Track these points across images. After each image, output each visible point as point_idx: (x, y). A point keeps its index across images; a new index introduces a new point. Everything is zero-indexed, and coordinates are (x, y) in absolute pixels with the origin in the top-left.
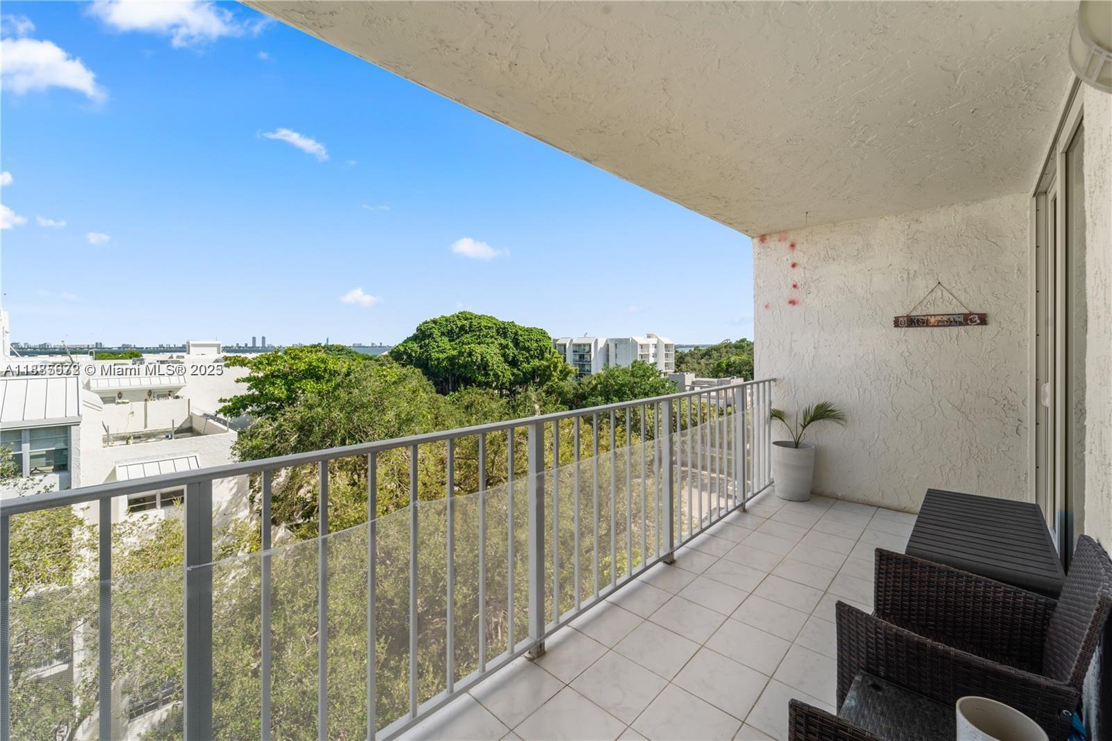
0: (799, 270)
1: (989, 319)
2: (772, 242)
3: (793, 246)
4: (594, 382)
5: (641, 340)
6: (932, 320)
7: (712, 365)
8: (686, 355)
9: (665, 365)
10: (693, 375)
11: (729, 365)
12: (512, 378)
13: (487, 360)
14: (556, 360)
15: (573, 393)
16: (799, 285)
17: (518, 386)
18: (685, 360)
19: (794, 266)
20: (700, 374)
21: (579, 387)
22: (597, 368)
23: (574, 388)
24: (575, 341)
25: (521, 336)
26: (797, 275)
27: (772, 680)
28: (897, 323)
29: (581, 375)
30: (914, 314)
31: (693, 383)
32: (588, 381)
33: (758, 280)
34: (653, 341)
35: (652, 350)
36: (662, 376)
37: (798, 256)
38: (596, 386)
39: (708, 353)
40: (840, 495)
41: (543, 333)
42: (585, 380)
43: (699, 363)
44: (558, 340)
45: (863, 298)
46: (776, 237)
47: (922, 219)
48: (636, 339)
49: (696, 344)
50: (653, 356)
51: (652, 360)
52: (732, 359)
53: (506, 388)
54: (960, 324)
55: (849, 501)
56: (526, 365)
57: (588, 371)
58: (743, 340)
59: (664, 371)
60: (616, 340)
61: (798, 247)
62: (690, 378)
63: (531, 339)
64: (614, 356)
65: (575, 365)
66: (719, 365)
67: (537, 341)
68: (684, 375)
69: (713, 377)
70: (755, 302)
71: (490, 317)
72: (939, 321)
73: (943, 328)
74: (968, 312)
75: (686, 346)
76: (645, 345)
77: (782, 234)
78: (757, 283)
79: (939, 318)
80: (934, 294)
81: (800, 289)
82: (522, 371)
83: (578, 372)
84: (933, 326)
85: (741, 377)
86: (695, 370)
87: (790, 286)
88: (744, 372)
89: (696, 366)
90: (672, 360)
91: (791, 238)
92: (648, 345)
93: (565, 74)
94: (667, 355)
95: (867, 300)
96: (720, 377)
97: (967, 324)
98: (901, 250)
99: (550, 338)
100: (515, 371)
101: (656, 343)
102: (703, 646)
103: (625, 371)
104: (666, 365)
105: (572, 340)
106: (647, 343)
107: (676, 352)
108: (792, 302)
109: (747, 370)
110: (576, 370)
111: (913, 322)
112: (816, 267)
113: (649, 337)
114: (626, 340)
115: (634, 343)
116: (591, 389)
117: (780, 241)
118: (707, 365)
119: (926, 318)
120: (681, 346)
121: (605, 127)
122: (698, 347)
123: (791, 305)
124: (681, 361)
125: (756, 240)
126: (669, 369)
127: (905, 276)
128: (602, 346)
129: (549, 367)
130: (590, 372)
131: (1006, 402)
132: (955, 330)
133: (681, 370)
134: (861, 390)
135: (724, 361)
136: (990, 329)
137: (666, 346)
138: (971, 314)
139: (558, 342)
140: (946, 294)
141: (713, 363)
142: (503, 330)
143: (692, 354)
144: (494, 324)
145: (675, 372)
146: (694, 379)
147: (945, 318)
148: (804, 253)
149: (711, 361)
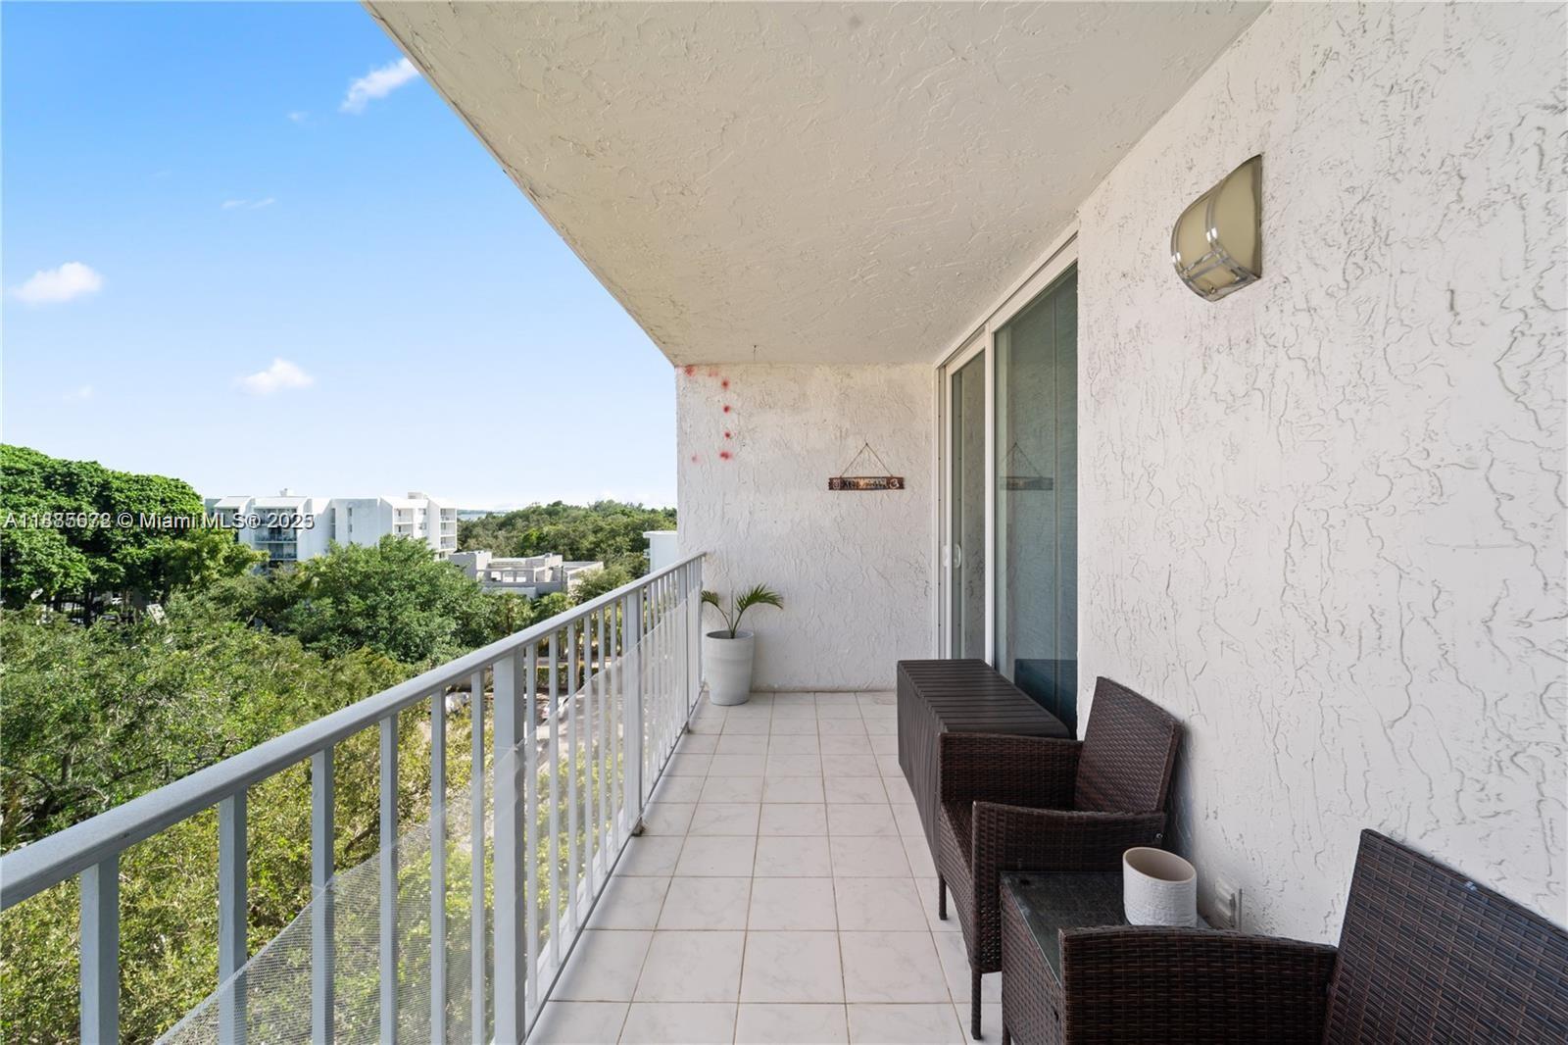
0: (732, 415)
1: (906, 483)
2: (701, 376)
3: (725, 384)
4: (303, 575)
5: (398, 502)
6: (862, 483)
7: (515, 539)
8: (475, 525)
9: (441, 542)
10: (490, 554)
11: (540, 539)
12: (93, 578)
13: (14, 542)
14: (217, 538)
15: (256, 598)
16: (732, 434)
17: (109, 594)
18: (474, 533)
19: (726, 409)
20: (499, 552)
21: (269, 586)
22: (309, 548)
23: (259, 589)
24: (261, 503)
25: (121, 491)
26: (731, 422)
27: (840, 933)
28: (831, 486)
29: (274, 564)
30: (845, 476)
31: (489, 566)
32: (291, 573)
33: (683, 424)
34: (418, 504)
35: (418, 519)
36: (437, 559)
37: (731, 397)
38: (308, 582)
39: (508, 522)
40: (776, 686)
41: (182, 488)
42: (283, 572)
43: (496, 537)
44: (217, 501)
45: (800, 455)
46: (705, 370)
47: (852, 374)
48: (389, 499)
49: (489, 509)
50: (421, 528)
51: (418, 534)
52: (546, 529)
53: (73, 600)
54: (884, 488)
55: (787, 692)
56: (133, 550)
57: (289, 555)
58: (558, 504)
59: (440, 550)
60: (351, 502)
61: (731, 386)
62: (483, 559)
63: (149, 499)
64: (346, 529)
65: (260, 546)
66: (527, 538)
67: (163, 501)
68: (475, 556)
69: (517, 556)
70: (679, 452)
71: (21, 450)
72: (867, 485)
73: (869, 492)
74: (889, 476)
75: (472, 512)
76: (406, 510)
77: (713, 368)
78: (681, 428)
79: (867, 481)
80: (862, 455)
81: (734, 440)
82: (121, 563)
83: (268, 560)
84: (862, 489)
85: (557, 554)
86: (491, 547)
87: (723, 434)
88: (561, 548)
89: (492, 541)
90: (453, 534)
91: (724, 374)
92: (411, 510)
93: (603, 34)
94: (444, 526)
95: (803, 458)
96: (527, 556)
97: (889, 488)
98: (835, 405)
99: (198, 498)
100: (102, 562)
101: (425, 506)
102: (747, 930)
103: (370, 553)
104: (444, 541)
105: (252, 502)
106: (410, 507)
107: (458, 520)
108: (725, 455)
109: (564, 545)
110: (263, 555)
111: (845, 484)
112: (751, 415)
113: (412, 497)
114: (371, 503)
115: (386, 509)
116: (299, 587)
117: (710, 375)
118: (508, 538)
119: (855, 481)
120: (464, 512)
121: (602, 149)
122: (491, 513)
123: (723, 458)
124: (467, 535)
125: (681, 371)
126: (447, 547)
127: (838, 434)
128: (321, 512)
129: (197, 552)
130: (295, 557)
131: (917, 565)
132: (879, 493)
133: (468, 549)
134: (797, 561)
135: (534, 533)
136: (906, 493)
137: (443, 512)
138: (892, 478)
139: (217, 505)
140: (872, 455)
141: (517, 536)
142: (65, 480)
143: (484, 524)
144: (37, 464)
145: (458, 551)
146: (491, 561)
147: (872, 481)
148: (739, 395)
149: (515, 533)
